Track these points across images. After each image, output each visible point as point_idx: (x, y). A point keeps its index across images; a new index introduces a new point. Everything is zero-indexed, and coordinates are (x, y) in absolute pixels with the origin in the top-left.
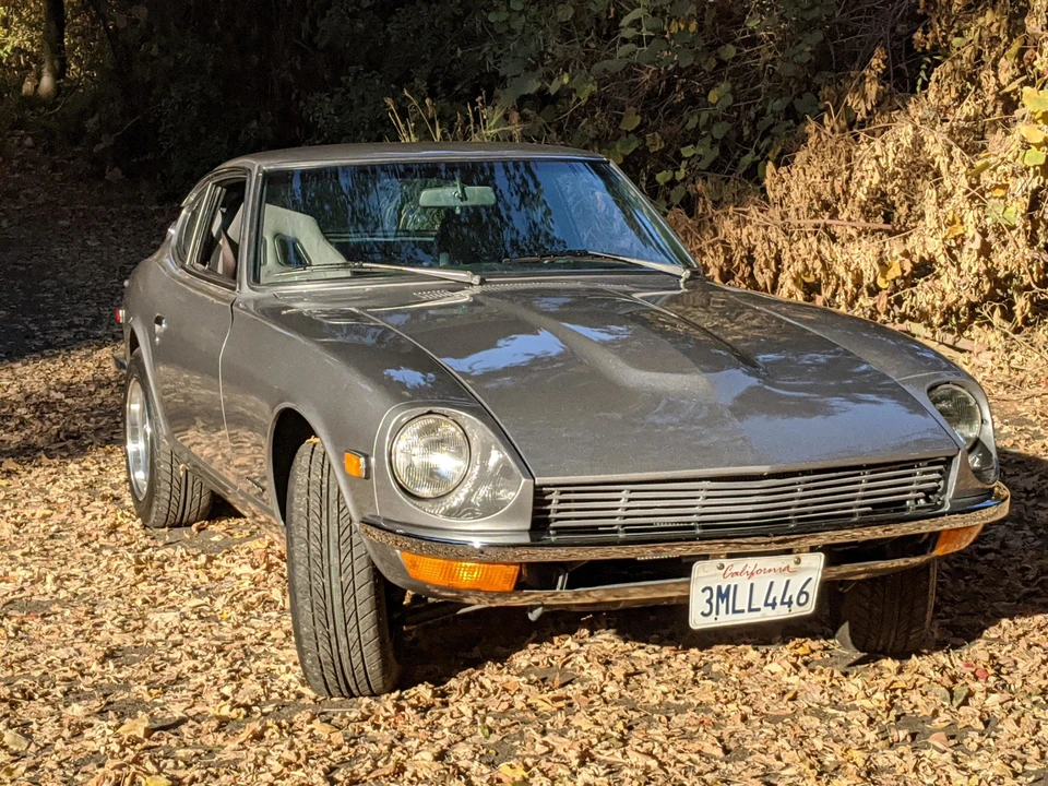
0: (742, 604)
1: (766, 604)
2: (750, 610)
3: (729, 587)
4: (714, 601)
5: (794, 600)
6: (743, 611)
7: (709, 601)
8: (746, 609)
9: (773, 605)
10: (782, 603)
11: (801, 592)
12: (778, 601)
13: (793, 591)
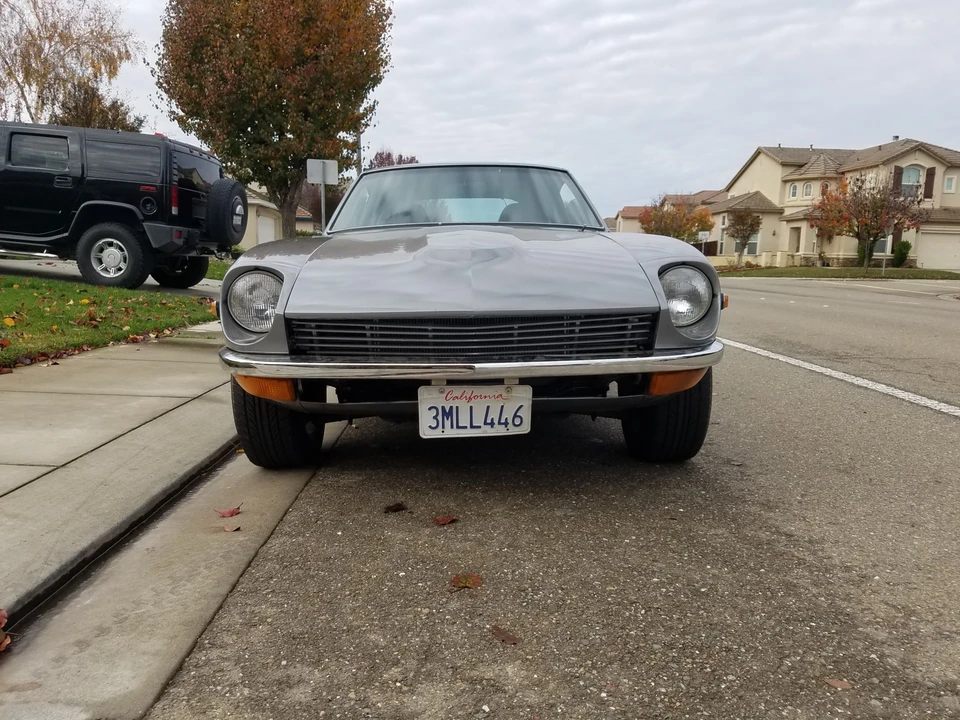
0: (464, 421)
1: (485, 423)
2: (472, 427)
3: (451, 407)
4: (440, 418)
5: (510, 421)
6: (466, 427)
7: (435, 418)
8: (469, 426)
9: (492, 424)
10: (500, 423)
11: (515, 416)
12: (496, 422)
13: (508, 415)
